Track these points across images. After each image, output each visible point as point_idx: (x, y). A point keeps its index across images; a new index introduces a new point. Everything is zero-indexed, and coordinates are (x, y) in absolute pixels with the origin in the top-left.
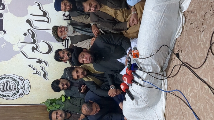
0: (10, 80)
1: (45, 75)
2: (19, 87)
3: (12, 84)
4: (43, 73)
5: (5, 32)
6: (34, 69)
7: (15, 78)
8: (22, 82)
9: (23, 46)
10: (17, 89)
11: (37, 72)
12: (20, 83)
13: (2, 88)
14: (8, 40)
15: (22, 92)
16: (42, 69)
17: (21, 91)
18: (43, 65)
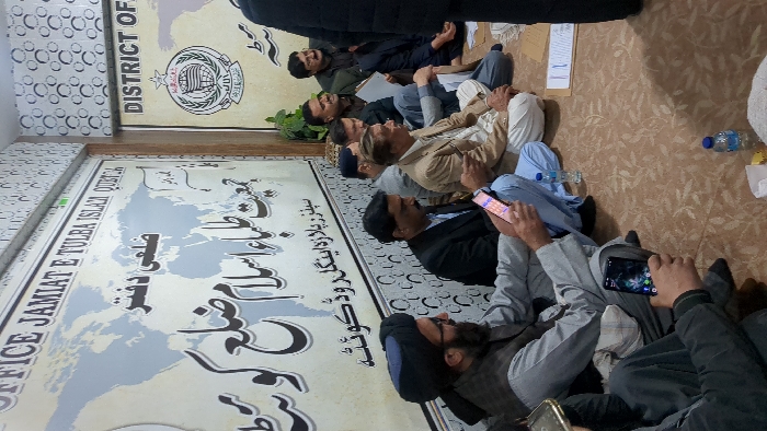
0: (202, 63)
1: (272, 53)
2: (221, 82)
3: (205, 72)
4: (268, 47)
6: (250, 36)
7: (213, 59)
8: (227, 68)
10: (215, 87)
11: (255, 43)
12: (223, 73)
13: (185, 82)
15: (227, 97)
16: (267, 37)
17: (223, 91)
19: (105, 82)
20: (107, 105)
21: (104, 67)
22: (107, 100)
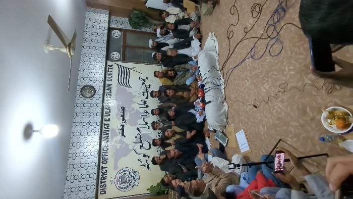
0: (127, 173)
1: (148, 166)
2: (132, 179)
3: (128, 176)
5: (125, 136)
6: (141, 162)
7: (130, 171)
8: (134, 173)
9: (135, 145)
10: (130, 181)
11: (143, 164)
12: (133, 175)
13: (121, 181)
14: (126, 142)
16: (146, 161)
17: (133, 182)
18: (147, 158)
19: (95, 184)
20: (94, 193)
21: (95, 178)
22: (95, 190)
